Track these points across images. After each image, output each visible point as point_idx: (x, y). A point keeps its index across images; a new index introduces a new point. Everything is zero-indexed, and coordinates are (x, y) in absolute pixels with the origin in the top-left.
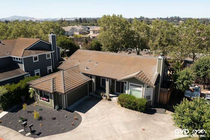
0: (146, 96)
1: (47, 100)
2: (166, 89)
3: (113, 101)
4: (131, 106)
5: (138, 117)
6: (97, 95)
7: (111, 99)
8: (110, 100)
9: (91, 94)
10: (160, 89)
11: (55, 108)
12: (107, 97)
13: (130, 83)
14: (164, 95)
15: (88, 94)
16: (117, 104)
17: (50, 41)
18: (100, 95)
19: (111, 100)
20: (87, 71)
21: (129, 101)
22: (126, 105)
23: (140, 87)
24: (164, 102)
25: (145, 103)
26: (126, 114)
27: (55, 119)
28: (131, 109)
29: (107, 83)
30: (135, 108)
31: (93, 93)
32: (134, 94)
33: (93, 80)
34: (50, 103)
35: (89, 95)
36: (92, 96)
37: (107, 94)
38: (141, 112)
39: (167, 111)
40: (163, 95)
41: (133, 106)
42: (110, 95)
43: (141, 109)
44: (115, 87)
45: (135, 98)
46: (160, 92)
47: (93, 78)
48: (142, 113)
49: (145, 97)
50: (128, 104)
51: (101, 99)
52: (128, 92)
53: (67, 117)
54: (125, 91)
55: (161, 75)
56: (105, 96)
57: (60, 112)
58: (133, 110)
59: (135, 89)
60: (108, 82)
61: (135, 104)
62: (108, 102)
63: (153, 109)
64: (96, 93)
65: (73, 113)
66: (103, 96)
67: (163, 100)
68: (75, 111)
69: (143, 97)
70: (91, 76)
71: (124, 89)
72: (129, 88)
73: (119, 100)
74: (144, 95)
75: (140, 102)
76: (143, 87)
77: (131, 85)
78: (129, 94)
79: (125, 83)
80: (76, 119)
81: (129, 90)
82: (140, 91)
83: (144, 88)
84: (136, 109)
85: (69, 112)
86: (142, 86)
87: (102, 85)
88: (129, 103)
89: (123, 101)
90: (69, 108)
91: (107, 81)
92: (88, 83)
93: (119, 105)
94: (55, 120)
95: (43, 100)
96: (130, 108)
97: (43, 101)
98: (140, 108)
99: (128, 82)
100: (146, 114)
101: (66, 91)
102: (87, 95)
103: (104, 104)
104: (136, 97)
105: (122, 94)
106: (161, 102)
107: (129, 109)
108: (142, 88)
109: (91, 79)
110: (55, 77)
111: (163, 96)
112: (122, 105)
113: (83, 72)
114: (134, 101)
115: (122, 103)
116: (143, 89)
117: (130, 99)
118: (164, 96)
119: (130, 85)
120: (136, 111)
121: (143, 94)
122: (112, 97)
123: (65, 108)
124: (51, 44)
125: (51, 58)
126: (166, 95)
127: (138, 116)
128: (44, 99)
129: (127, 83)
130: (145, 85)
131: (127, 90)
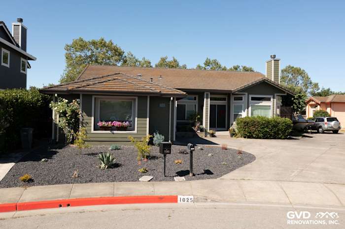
1: (126, 124)
3: (221, 137)
12: (206, 131)
13: (251, 96)
19: (216, 136)
23: (269, 99)
29: (207, 102)
32: (259, 113)
34: (135, 132)
50: (263, 128)
52: (248, 113)
54: (236, 115)
56: (202, 130)
59: (260, 104)
60: (209, 99)
69: (275, 116)
71: (233, 114)
72: (250, 105)
74: (275, 112)
76: (274, 98)
77: (253, 99)
78: (250, 115)
81: (250, 108)
82: (268, 107)
83: (275, 100)
86: (271, 97)
91: (207, 98)
93: (242, 138)
99: (247, 94)
108: (272, 99)
116: (274, 103)
119: (250, 98)
121: (273, 112)
129: (245, 98)
130: (276, 94)
131: (246, 109)
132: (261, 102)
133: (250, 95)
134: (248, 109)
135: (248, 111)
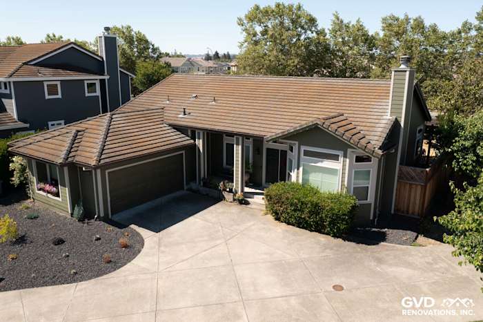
0: (354, 188)
1: (54, 189)
2: (419, 170)
3: (253, 206)
4: (304, 218)
5: (326, 249)
6: (207, 189)
7: (249, 200)
8: (243, 202)
9: (194, 186)
10: (400, 170)
11: (72, 214)
12: (235, 193)
13: (303, 148)
14: (413, 190)
15: (185, 188)
16: (262, 213)
17: (102, 52)
18: (216, 187)
19: (247, 203)
20: (183, 119)
21: (299, 200)
22: (288, 213)
23: (335, 158)
24: (413, 213)
25: (349, 206)
26: (286, 241)
27: (60, 242)
28: (303, 228)
29: (237, 150)
30: (317, 223)
31: (200, 183)
32: (316, 180)
33: (200, 143)
34: (60, 199)
35: (187, 190)
36: (196, 192)
37: (237, 184)
38: (335, 236)
39: (421, 239)
40: (408, 187)
41: (309, 217)
42: (247, 190)
43: (334, 225)
44: (262, 167)
45: (316, 192)
46: (399, 177)
47: (199, 139)
48: (340, 240)
49: (348, 191)
50: (295, 210)
51: (219, 199)
52: (298, 177)
53: (98, 239)
54: (289, 174)
55: (402, 125)
56: (231, 191)
57: (86, 225)
58: (311, 231)
59: (319, 164)
60: (240, 147)
61: (316, 209)
62: (236, 209)
63: (376, 230)
64: (205, 185)
65: (122, 230)
66: (225, 190)
67: (408, 206)
68: (133, 226)
69: (345, 190)
70: (192, 132)
71: (288, 171)
72: (302, 163)
73: (269, 198)
74: (346, 183)
75: (332, 202)
76: (345, 156)
77: (307, 153)
78: (300, 181)
79: (289, 152)
80: (126, 246)
81: (301, 169)
82: (333, 172)
83: (348, 160)
84: (318, 228)
85: (111, 228)
86: (340, 153)
87: (227, 164)
88: (299, 207)
89: (278, 202)
90: (116, 218)
91: (238, 144)
92: (184, 152)
93: (270, 217)
94: (62, 246)
95: (44, 191)
96: (302, 224)
97: (45, 194)
98: (333, 223)
99: (297, 143)
100: (353, 244)
101: (102, 162)
102: (182, 188)
103: (224, 213)
104: (322, 191)
105: (280, 184)
106: (403, 212)
107: (298, 229)
108: (341, 159)
109: (192, 141)
110: (87, 129)
111: (410, 191)
112: (276, 213)
113: (171, 122)
114: (315, 199)
115: (277, 207)
116: (344, 165)
117: (300, 195)
118: (413, 194)
119: (303, 152)
120: (320, 232)
121: (343, 181)
122: (252, 196)
123: (102, 215)
124: (103, 58)
125: (98, 93)
126: (419, 187)
127: (325, 247)
128: (48, 187)
129: (295, 149)
130: (349, 150)
131: (296, 170)
132: (322, 162)
133: (302, 146)
134: (298, 169)
135: (298, 173)
